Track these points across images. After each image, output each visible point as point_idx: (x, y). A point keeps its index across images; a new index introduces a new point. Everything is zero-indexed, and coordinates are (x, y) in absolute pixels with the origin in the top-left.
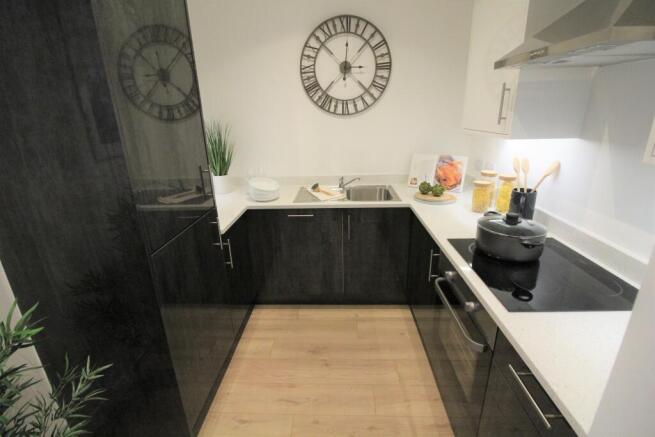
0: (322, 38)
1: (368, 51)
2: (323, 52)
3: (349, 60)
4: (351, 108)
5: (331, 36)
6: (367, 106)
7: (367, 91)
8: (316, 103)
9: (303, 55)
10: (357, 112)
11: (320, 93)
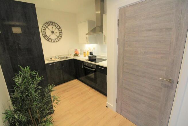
0: (47, 26)
1: (57, 29)
2: (47, 29)
3: (53, 31)
4: (55, 41)
5: (49, 25)
6: (59, 40)
7: (58, 37)
8: (47, 40)
9: (42, 29)
10: (56, 41)
11: (47, 38)
